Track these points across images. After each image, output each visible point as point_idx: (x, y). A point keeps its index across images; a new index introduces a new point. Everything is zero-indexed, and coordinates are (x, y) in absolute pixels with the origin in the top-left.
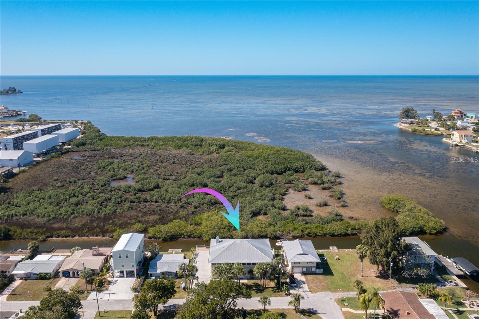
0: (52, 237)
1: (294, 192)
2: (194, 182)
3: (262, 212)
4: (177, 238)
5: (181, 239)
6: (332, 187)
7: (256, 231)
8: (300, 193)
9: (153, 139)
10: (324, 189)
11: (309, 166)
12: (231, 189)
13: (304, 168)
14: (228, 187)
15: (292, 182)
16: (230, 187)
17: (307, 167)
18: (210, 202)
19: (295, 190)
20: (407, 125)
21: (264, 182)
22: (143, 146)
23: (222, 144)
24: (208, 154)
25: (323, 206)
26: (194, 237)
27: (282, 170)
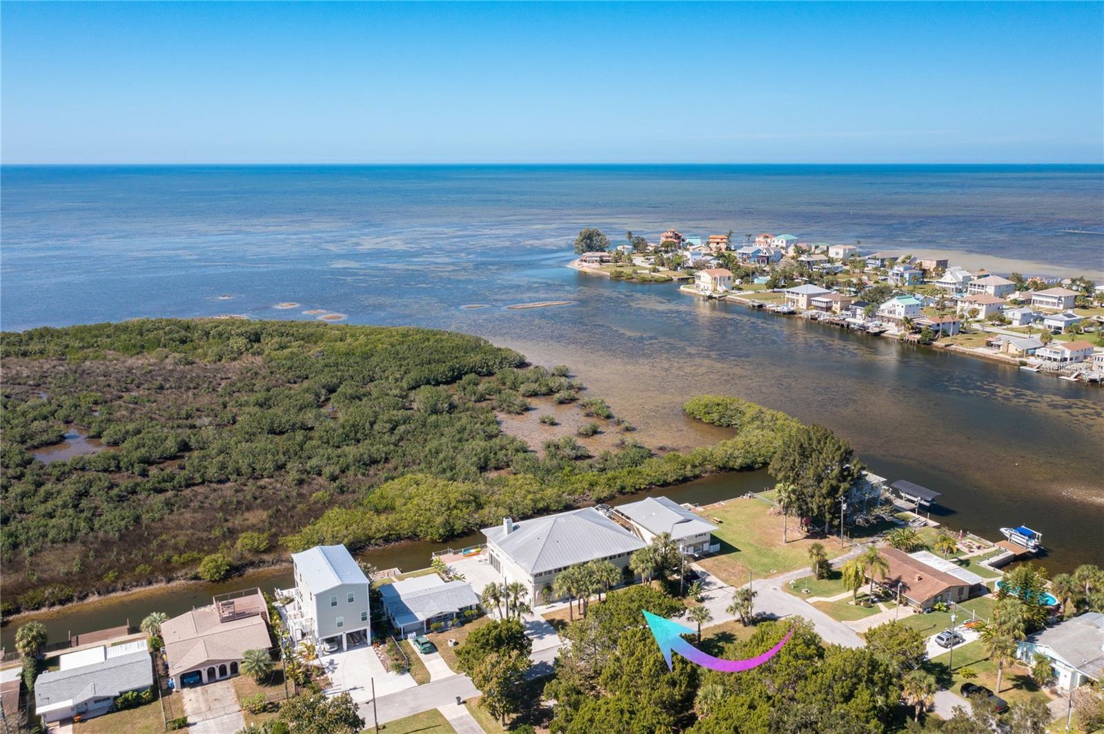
0: (18, 611)
1: (508, 415)
2: (272, 423)
4: (360, 548)
5: (371, 548)
6: (576, 396)
7: (528, 501)
8: (521, 416)
10: (561, 402)
11: (497, 361)
12: (376, 427)
13: (488, 366)
14: (368, 425)
15: (487, 397)
16: (372, 424)
17: (495, 363)
19: (509, 412)
20: (596, 265)
21: (436, 404)
22: (25, 354)
24: (234, 359)
25: (592, 435)
26: (399, 538)
27: (446, 375)
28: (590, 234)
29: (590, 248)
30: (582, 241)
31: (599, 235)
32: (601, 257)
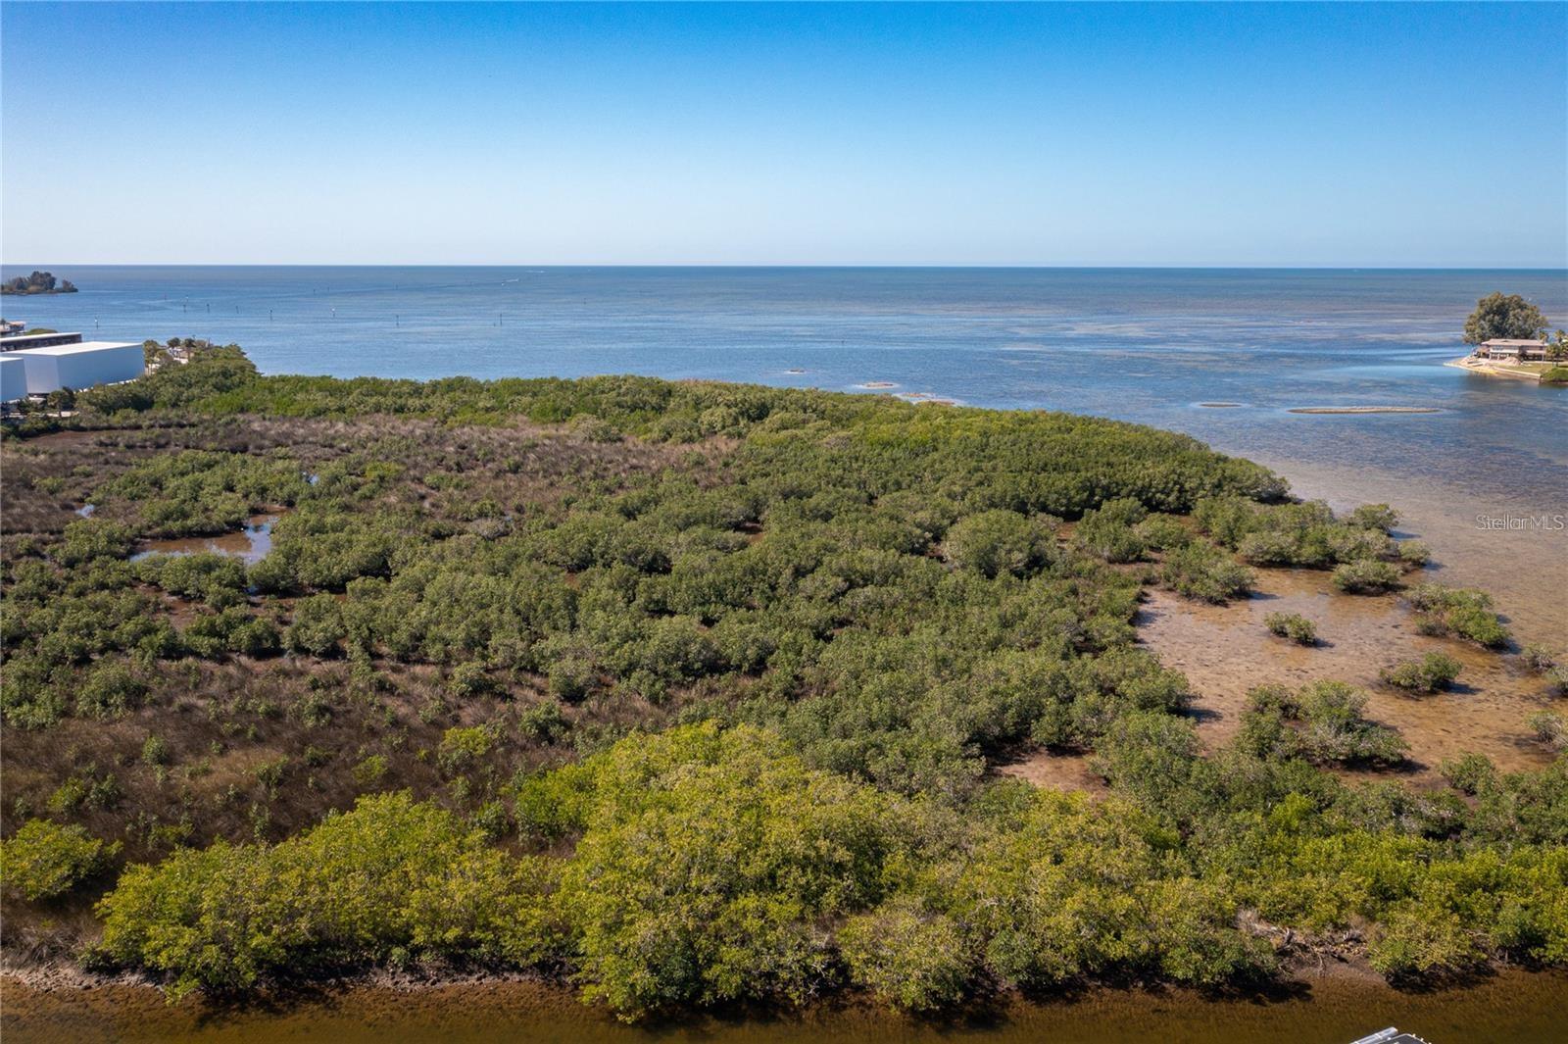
1: (1184, 603)
3: (1042, 731)
4: (350, 970)
5: (384, 981)
6: (1402, 581)
8: (1219, 610)
9: (450, 386)
10: (1353, 589)
11: (1207, 480)
13: (1182, 491)
14: (788, 572)
15: (1146, 553)
16: (799, 573)
17: (1202, 485)
18: (676, 657)
19: (1188, 595)
21: (994, 549)
22: (400, 410)
23: (754, 401)
24: (690, 440)
25: (1432, 693)
27: (1069, 500)
28: (1503, 304)
29: (1500, 332)
30: (1483, 318)
31: (1522, 307)
32: (1521, 348)
